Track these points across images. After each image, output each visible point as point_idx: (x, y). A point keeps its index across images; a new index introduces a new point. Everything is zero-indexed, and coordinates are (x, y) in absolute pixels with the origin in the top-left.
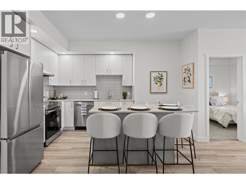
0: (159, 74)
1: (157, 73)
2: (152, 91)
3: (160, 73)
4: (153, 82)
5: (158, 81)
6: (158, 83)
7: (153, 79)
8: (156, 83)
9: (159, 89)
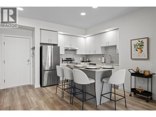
0: (139, 41)
1: (137, 40)
2: (133, 58)
3: (141, 40)
4: (133, 49)
5: (138, 48)
6: (138, 50)
7: (133, 47)
8: (137, 50)
9: (139, 56)
